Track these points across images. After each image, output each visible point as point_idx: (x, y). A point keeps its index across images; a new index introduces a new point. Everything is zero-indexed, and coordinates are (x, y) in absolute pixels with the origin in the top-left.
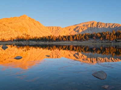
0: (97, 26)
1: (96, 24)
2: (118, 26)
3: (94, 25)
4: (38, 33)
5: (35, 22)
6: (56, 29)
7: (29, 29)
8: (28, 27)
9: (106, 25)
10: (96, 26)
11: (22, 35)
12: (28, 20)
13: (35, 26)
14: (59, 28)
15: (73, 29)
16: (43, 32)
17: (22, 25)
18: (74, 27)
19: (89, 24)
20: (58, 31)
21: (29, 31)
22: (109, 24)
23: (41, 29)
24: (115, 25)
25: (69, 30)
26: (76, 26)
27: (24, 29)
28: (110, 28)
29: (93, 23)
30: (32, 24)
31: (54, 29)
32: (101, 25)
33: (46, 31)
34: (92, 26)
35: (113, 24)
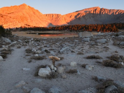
0: (100, 12)
1: (99, 11)
2: (122, 12)
3: (97, 12)
4: (37, 22)
5: (35, 11)
6: (56, 17)
7: (29, 19)
8: (28, 16)
9: (110, 12)
10: (98, 13)
11: (24, 25)
12: (28, 10)
13: (35, 15)
14: (59, 16)
15: (74, 16)
16: (42, 21)
17: (22, 15)
18: (76, 14)
19: (91, 11)
20: (58, 19)
21: (29, 20)
22: (113, 10)
23: (41, 18)
24: (119, 11)
25: (70, 17)
26: (78, 13)
27: (25, 19)
28: (114, 15)
29: (96, 9)
30: (32, 13)
31: (54, 16)
32: (104, 12)
33: (45, 20)
34: (94, 13)
35: (117, 11)
